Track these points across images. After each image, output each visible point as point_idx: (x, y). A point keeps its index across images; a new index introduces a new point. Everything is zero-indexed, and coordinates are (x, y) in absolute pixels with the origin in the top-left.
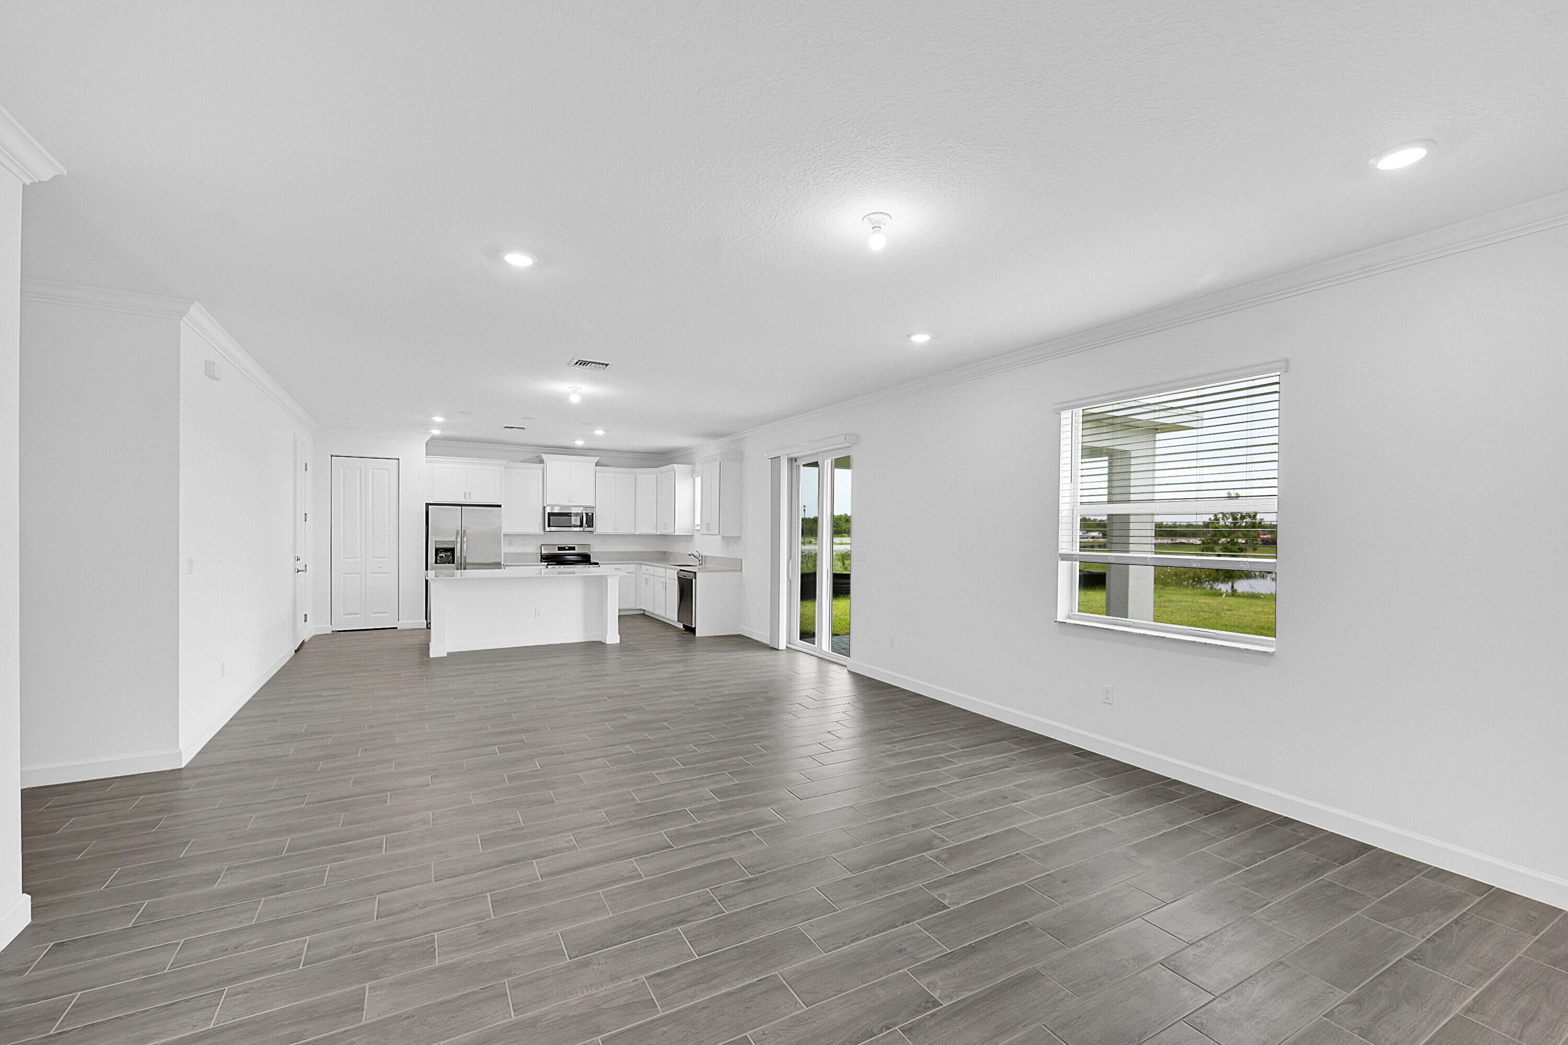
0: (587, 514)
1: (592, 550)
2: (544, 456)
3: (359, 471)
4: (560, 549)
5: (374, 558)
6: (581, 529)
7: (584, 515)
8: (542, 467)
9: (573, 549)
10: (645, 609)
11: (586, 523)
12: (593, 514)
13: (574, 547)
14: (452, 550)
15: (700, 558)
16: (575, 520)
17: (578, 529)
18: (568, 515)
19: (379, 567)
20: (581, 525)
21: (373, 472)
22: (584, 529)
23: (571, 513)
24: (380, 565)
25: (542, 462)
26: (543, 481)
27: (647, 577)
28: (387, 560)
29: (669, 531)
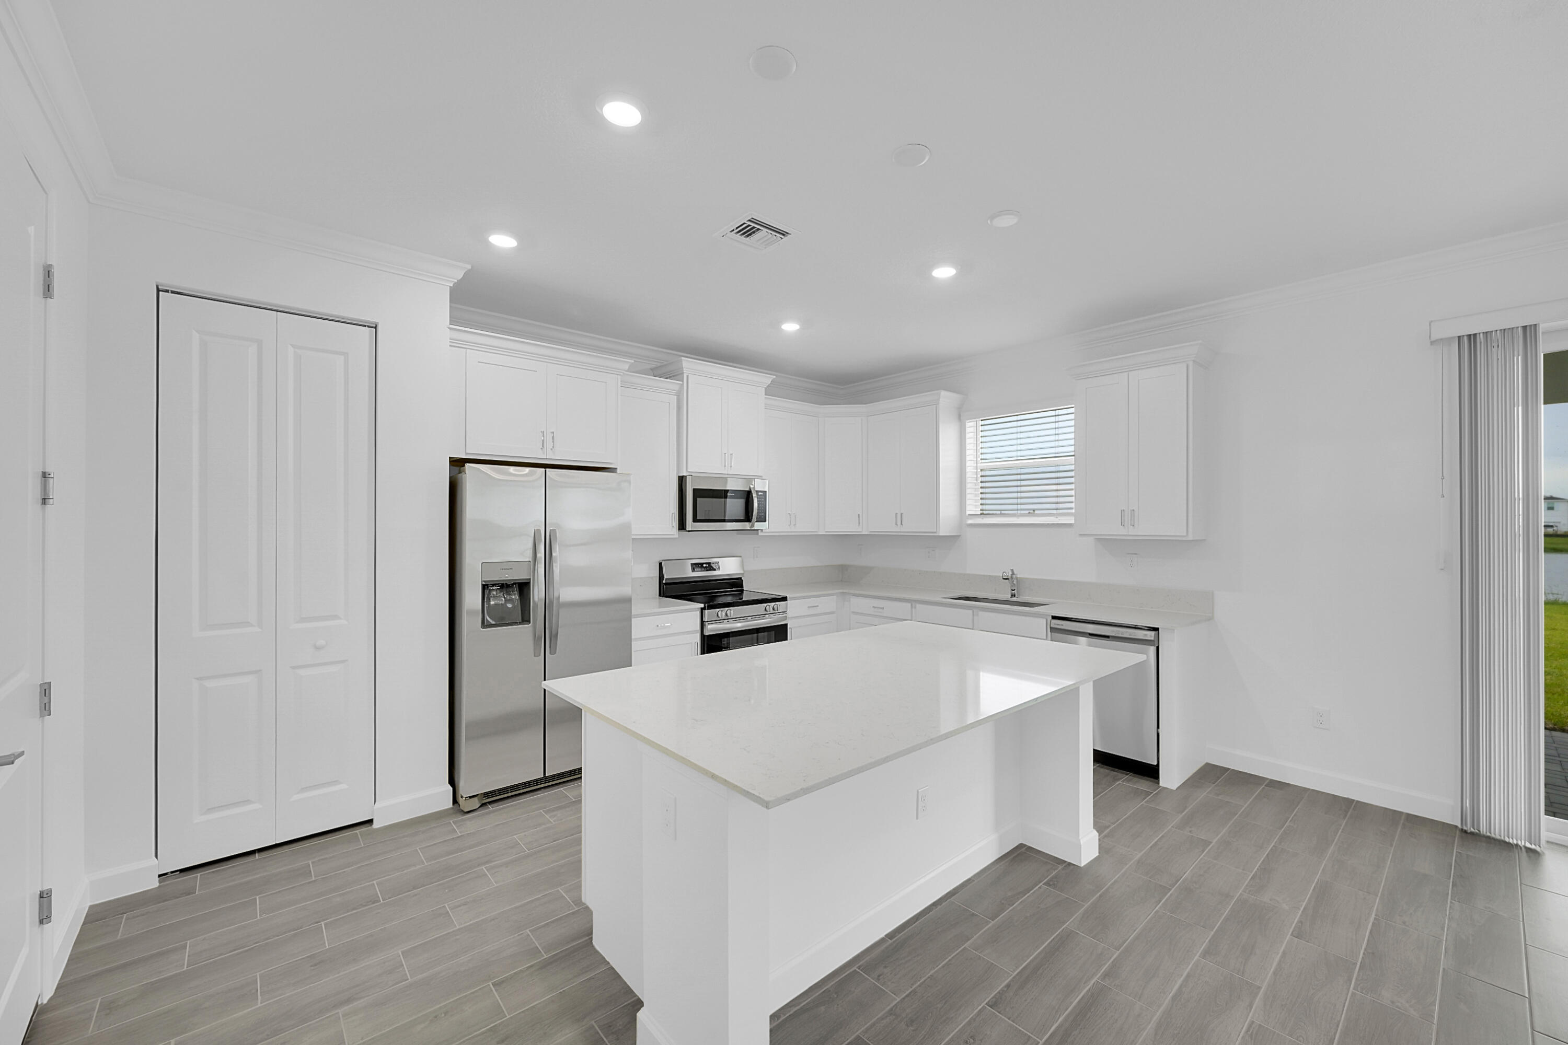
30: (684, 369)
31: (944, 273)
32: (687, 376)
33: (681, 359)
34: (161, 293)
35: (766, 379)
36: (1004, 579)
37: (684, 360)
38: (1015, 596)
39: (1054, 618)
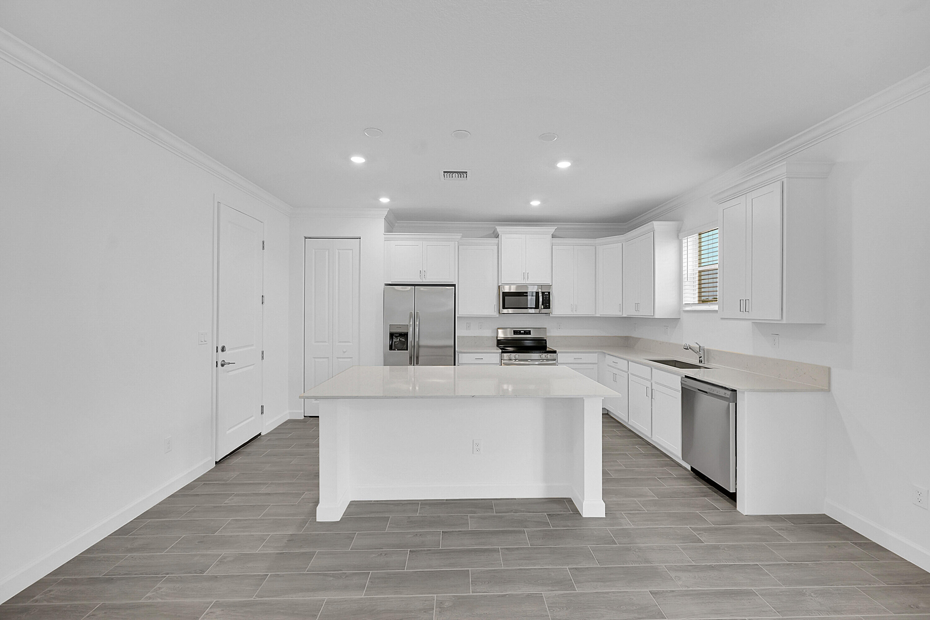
0: (543, 293)
1: (548, 334)
2: (500, 229)
3: (327, 253)
4: (515, 332)
5: (340, 342)
6: (537, 311)
7: (540, 295)
8: (497, 242)
9: (529, 333)
10: (609, 410)
11: (542, 305)
12: (549, 293)
13: (530, 331)
14: (405, 335)
15: (702, 352)
16: (531, 301)
17: (533, 311)
18: (523, 294)
19: (344, 352)
20: (537, 307)
21: (339, 253)
22: (540, 311)
23: (527, 293)
24: (345, 350)
25: (497, 236)
26: (498, 256)
27: (615, 371)
28: (351, 344)
29: (644, 312)
30: (499, 232)
31: (564, 165)
32: (501, 235)
33: (496, 228)
34: (306, 239)
35: (552, 229)
36: (684, 348)
37: (498, 228)
38: (702, 362)
39: (686, 377)
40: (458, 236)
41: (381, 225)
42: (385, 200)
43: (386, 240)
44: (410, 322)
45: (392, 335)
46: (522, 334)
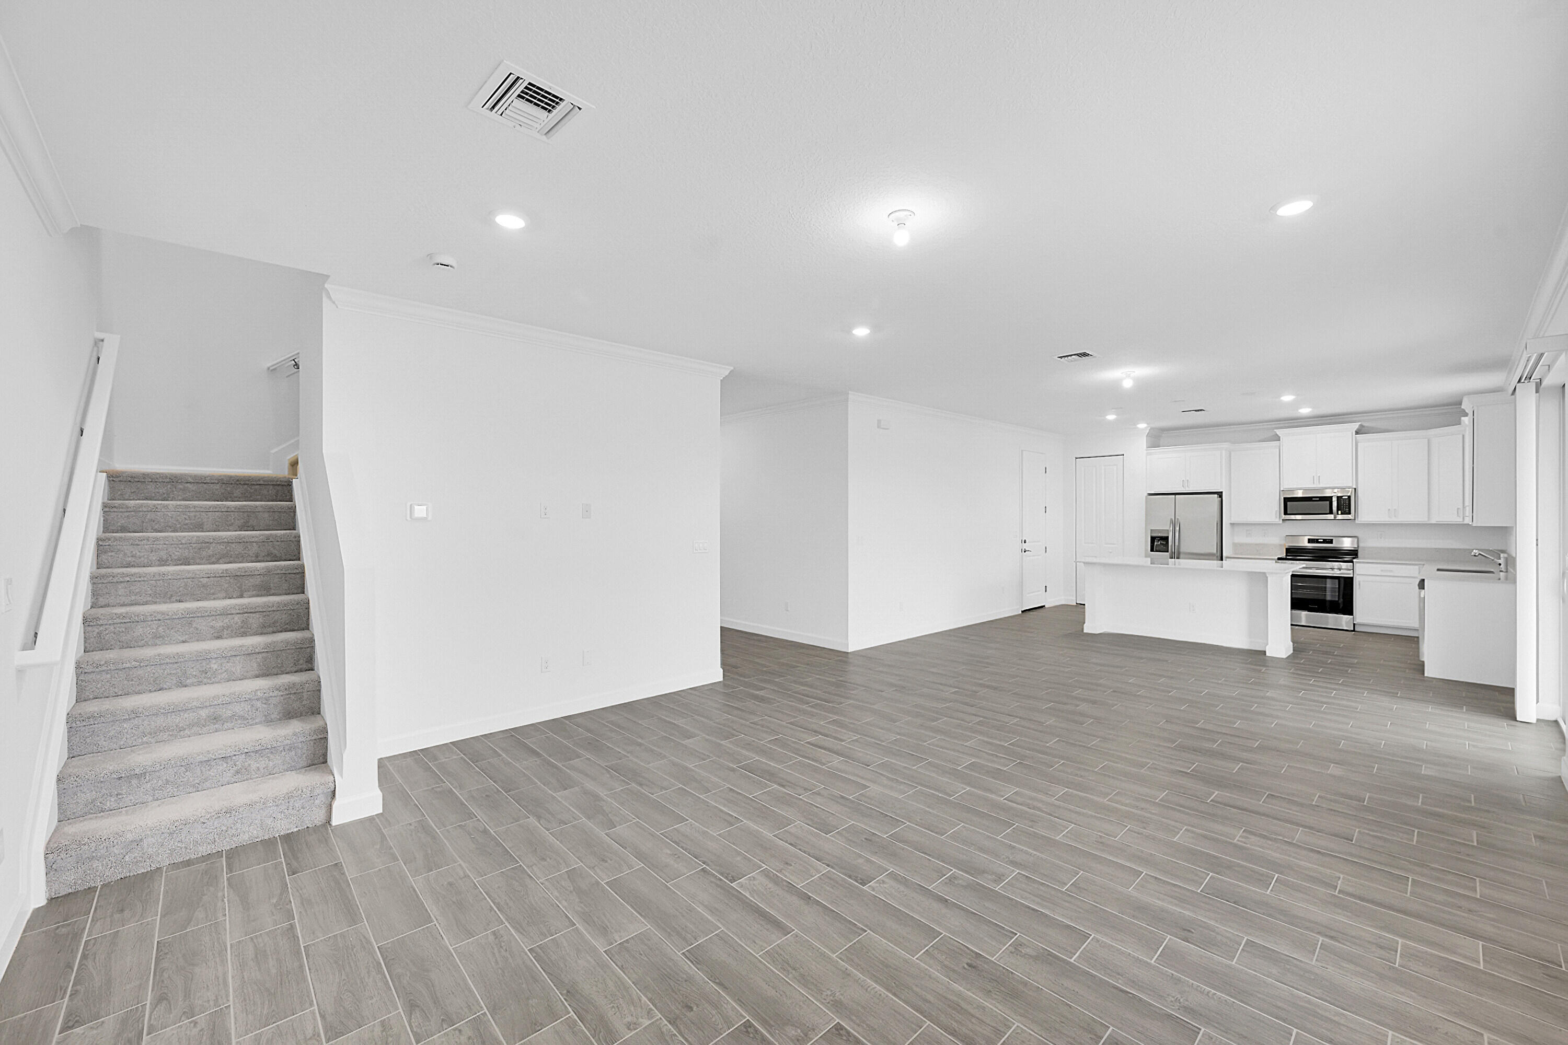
40: (1226, 445)
41: (1143, 442)
42: (1142, 426)
43: (1148, 454)
44: (1170, 527)
45: (1153, 539)
46: (1321, 543)
